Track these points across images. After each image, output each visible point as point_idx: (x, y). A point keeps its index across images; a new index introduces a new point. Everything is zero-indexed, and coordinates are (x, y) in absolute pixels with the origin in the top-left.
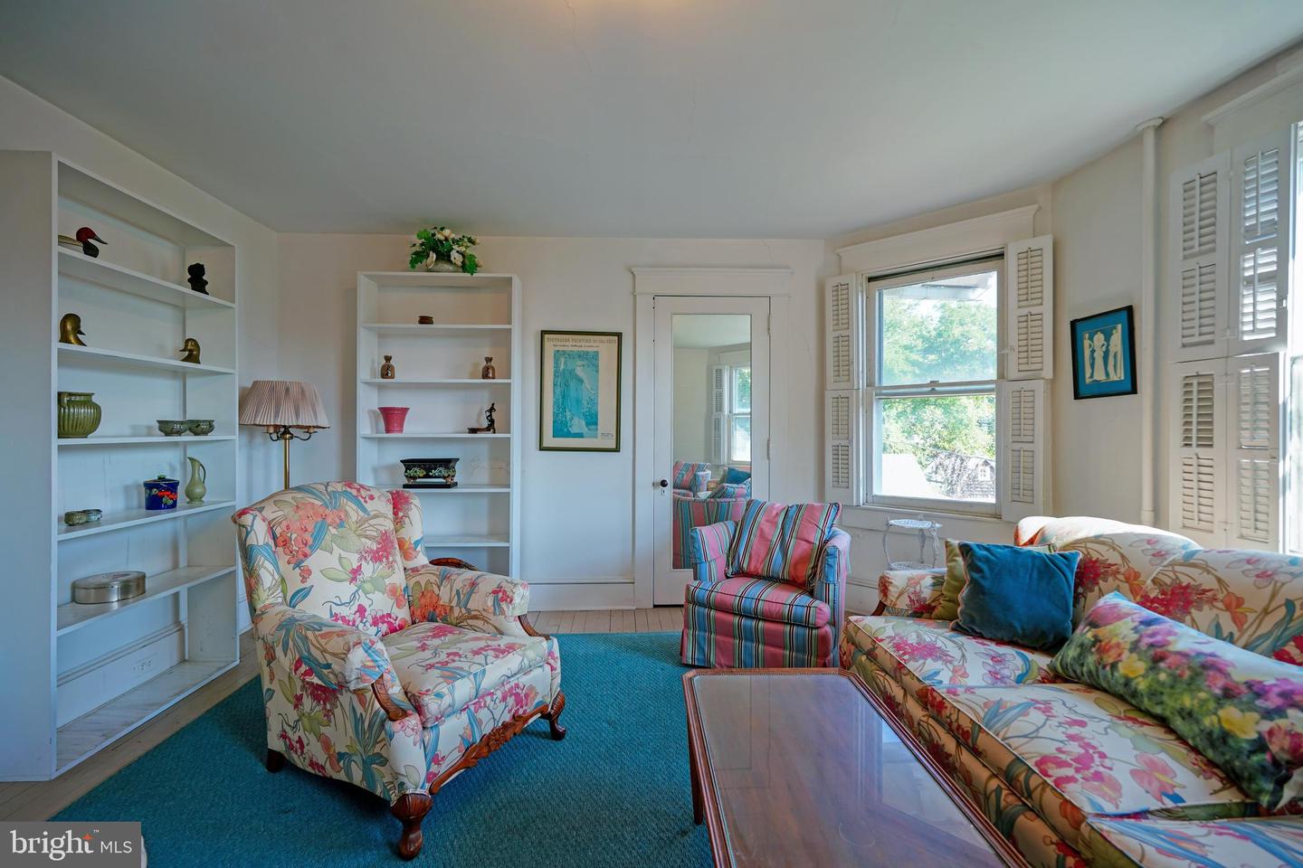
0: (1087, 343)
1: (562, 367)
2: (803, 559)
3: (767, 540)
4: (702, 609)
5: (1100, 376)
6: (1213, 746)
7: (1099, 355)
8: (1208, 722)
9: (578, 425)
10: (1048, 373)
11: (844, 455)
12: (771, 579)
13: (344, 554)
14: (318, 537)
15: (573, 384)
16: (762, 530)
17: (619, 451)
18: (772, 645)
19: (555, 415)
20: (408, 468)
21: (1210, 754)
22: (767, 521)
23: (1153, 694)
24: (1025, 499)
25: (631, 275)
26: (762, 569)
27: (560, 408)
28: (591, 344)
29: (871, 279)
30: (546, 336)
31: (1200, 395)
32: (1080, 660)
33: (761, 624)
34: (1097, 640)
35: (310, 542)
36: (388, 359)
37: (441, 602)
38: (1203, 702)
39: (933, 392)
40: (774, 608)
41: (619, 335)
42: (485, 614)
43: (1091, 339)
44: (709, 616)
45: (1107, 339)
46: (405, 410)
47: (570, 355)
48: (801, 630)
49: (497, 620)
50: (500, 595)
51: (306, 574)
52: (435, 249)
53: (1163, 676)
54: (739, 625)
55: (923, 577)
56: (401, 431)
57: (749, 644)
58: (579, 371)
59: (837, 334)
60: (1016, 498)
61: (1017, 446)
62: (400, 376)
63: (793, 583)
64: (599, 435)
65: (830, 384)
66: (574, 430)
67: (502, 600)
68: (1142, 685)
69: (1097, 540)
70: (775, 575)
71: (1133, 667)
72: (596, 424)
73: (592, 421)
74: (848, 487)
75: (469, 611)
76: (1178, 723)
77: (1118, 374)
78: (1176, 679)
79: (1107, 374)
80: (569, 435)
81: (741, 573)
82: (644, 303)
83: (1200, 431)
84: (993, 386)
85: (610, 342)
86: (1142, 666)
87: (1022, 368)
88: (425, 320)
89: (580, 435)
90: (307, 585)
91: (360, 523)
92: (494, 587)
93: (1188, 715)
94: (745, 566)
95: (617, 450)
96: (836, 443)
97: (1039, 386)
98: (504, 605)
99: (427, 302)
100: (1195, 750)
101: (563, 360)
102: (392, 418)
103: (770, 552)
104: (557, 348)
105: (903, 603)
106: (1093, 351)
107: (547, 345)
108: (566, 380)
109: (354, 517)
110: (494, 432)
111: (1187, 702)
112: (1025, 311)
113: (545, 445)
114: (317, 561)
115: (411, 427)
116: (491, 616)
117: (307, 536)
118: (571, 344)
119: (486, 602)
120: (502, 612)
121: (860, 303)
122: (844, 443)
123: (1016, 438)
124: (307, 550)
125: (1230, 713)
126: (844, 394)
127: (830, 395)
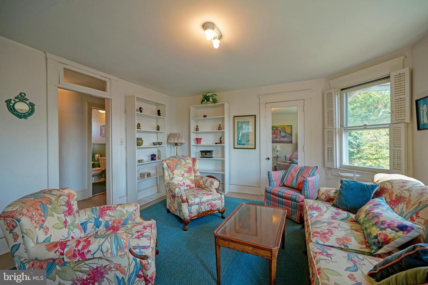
0: (421, 109)
1: (239, 126)
3: (293, 176)
4: (269, 194)
5: (426, 121)
7: (425, 113)
9: (244, 141)
10: (408, 120)
11: (331, 151)
12: (291, 188)
13: (181, 171)
14: (176, 166)
16: (292, 174)
17: (256, 149)
18: (287, 206)
19: (238, 139)
20: (201, 153)
22: (294, 171)
23: (363, 223)
24: (398, 168)
25: (258, 98)
26: (290, 185)
27: (239, 137)
28: (247, 119)
29: (342, 90)
30: (235, 117)
33: (284, 200)
35: (174, 168)
36: (197, 126)
37: (200, 184)
39: (365, 128)
40: (287, 195)
41: (255, 116)
43: (423, 107)
44: (271, 196)
46: (201, 139)
47: (242, 123)
48: (294, 202)
49: (211, 188)
50: (211, 183)
51: (173, 174)
52: (206, 98)
53: (366, 219)
54: (278, 199)
55: (332, 190)
56: (200, 144)
57: (281, 205)
58: (244, 127)
59: (328, 110)
60: (395, 168)
61: (395, 148)
62: (200, 131)
64: (250, 144)
65: (326, 127)
67: (212, 184)
70: (293, 187)
72: (249, 141)
74: (332, 162)
75: (205, 186)
78: (368, 219)
80: (241, 144)
81: (284, 186)
82: (262, 106)
84: (388, 126)
85: (252, 118)
87: (397, 119)
88: (205, 116)
89: (244, 144)
90: (174, 176)
91: (184, 164)
92: (210, 181)
94: (285, 184)
95: (255, 148)
96: (328, 147)
97: (403, 126)
98: (212, 185)
99: (205, 111)
101: (239, 123)
102: (198, 140)
103: (293, 180)
104: (238, 121)
105: (323, 197)
106: (423, 112)
107: (235, 120)
108: (240, 129)
109: (183, 163)
110: (221, 144)
111: (367, 225)
112: (398, 97)
113: (235, 147)
114: (176, 172)
115: (203, 143)
116: (209, 187)
117: (174, 166)
118: (242, 119)
119: (208, 184)
120: (212, 187)
121: (337, 99)
122: (331, 147)
123: (394, 145)
124: (174, 169)
125: (374, 228)
126: (331, 130)
127: (326, 131)
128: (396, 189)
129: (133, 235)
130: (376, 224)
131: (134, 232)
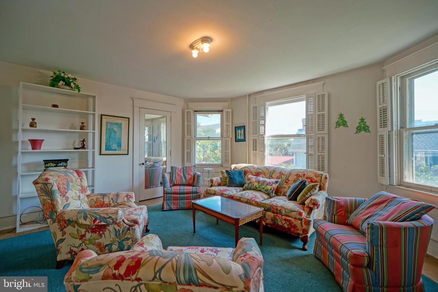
0: (237, 131)
1: (109, 127)
2: (190, 179)
3: (180, 176)
4: (169, 195)
5: (240, 138)
6: (266, 191)
7: (239, 134)
8: (266, 188)
9: (114, 146)
10: (231, 137)
11: (189, 154)
12: (184, 185)
13: (76, 191)
14: (68, 186)
15: (113, 133)
16: (178, 174)
17: (128, 155)
18: (187, 200)
19: (106, 143)
20: (45, 164)
21: (266, 192)
22: (179, 171)
23: (259, 187)
24: (227, 162)
25: (132, 101)
26: (180, 183)
27: (108, 140)
28: (120, 120)
29: (195, 111)
30: (103, 116)
31: (255, 141)
32: (248, 186)
33: (185, 195)
34: (250, 182)
35: (66, 188)
36: (33, 119)
37: (105, 203)
38: (265, 186)
39: (209, 139)
40: (188, 191)
41: (129, 118)
42: (124, 203)
43: (238, 131)
44: (171, 196)
45: (241, 131)
46: (42, 141)
47: (112, 124)
48: (195, 194)
49: (130, 204)
50: (129, 197)
51: (67, 199)
53: (260, 184)
54: (180, 197)
55: (218, 178)
56: (40, 149)
57: (182, 201)
58: (115, 129)
59: (187, 124)
60: (225, 162)
61: (226, 151)
62: (39, 127)
63: (189, 185)
64: (122, 150)
65: (186, 136)
66: (113, 148)
67: (130, 198)
68: (257, 186)
69: (245, 167)
70: (184, 184)
71: (256, 184)
72: (121, 146)
73: (119, 145)
75: (118, 203)
76: (262, 190)
77: (242, 138)
78: (261, 184)
79: (241, 138)
80: (111, 150)
81: (174, 185)
82: (136, 109)
83: (255, 149)
84: (220, 138)
85: (126, 120)
86: (257, 184)
87: (226, 135)
88: (55, 106)
89: (115, 150)
90: (68, 202)
92: (126, 195)
93: (263, 188)
94: (176, 183)
95: (128, 154)
96: (187, 151)
97: (230, 139)
98: (130, 199)
99: (57, 99)
100: (264, 193)
101: (109, 125)
102: (35, 144)
103: (181, 178)
104: (107, 121)
105: (216, 184)
106: (238, 133)
107: (103, 119)
108: (110, 132)
109: (74, 180)
111: (263, 187)
112: (227, 124)
113: (102, 153)
114: (70, 194)
115: (44, 147)
116: (127, 203)
117: (65, 186)
118: (112, 120)
119: (124, 199)
120: (131, 201)
121: (192, 116)
122: (189, 151)
124: (66, 191)
125: (268, 186)
126: (189, 139)
127: (186, 139)
128: (252, 170)
130: (267, 184)
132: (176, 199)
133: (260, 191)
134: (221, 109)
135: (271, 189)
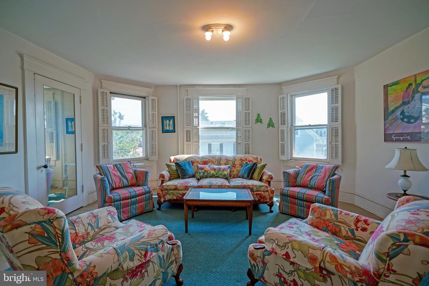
0: (165, 122)
2: (132, 178)
3: (118, 176)
4: (117, 203)
5: (168, 128)
6: (224, 176)
7: (168, 124)
8: (223, 174)
10: (157, 127)
11: (106, 148)
12: (125, 187)
16: (114, 174)
17: (16, 153)
21: (224, 177)
22: (112, 171)
23: (217, 174)
24: (154, 154)
26: (121, 185)
29: (111, 93)
31: (188, 133)
32: (204, 174)
33: (137, 198)
34: (205, 171)
38: (222, 172)
39: (129, 129)
41: (15, 88)
43: (166, 121)
44: (120, 203)
45: (170, 121)
49: (116, 224)
50: (112, 213)
53: (217, 171)
57: (133, 206)
59: (103, 108)
60: (152, 155)
61: (152, 143)
63: (132, 185)
64: (4, 144)
65: (100, 124)
67: (114, 215)
68: (215, 173)
70: (126, 185)
71: (212, 172)
72: (2, 138)
74: (108, 158)
76: (220, 176)
77: (171, 129)
78: (218, 171)
79: (169, 128)
81: (113, 189)
82: (28, 76)
83: (188, 139)
84: (141, 129)
85: (10, 91)
86: (214, 171)
87: (152, 125)
92: (107, 212)
93: (221, 174)
97: (156, 130)
100: (222, 178)
103: (120, 179)
106: (166, 124)
111: (220, 173)
112: (153, 113)
119: (108, 219)
121: (109, 99)
122: (107, 144)
123: (152, 141)
125: (224, 172)
126: (106, 128)
127: (100, 128)
128: (198, 160)
129: (298, 228)
130: (223, 170)
131: (295, 229)
132: (126, 205)
133: (218, 177)
134: (144, 95)
135: (228, 174)
